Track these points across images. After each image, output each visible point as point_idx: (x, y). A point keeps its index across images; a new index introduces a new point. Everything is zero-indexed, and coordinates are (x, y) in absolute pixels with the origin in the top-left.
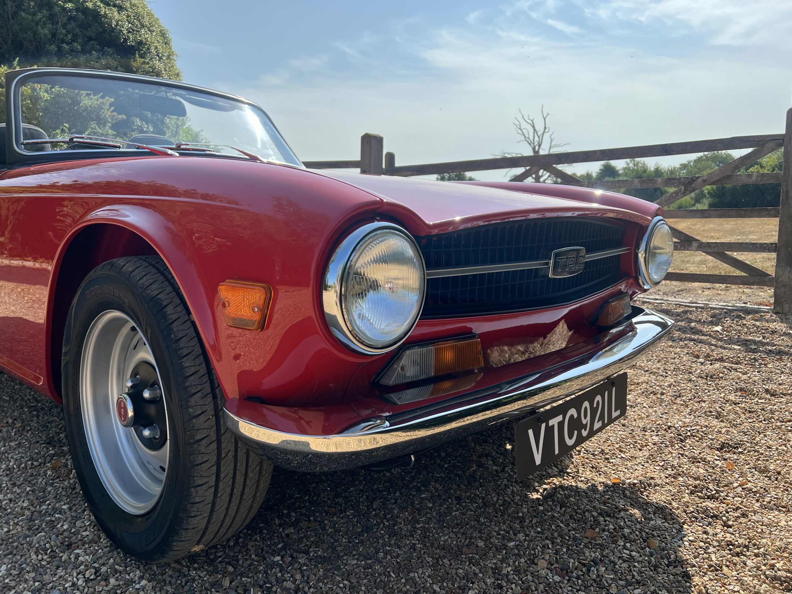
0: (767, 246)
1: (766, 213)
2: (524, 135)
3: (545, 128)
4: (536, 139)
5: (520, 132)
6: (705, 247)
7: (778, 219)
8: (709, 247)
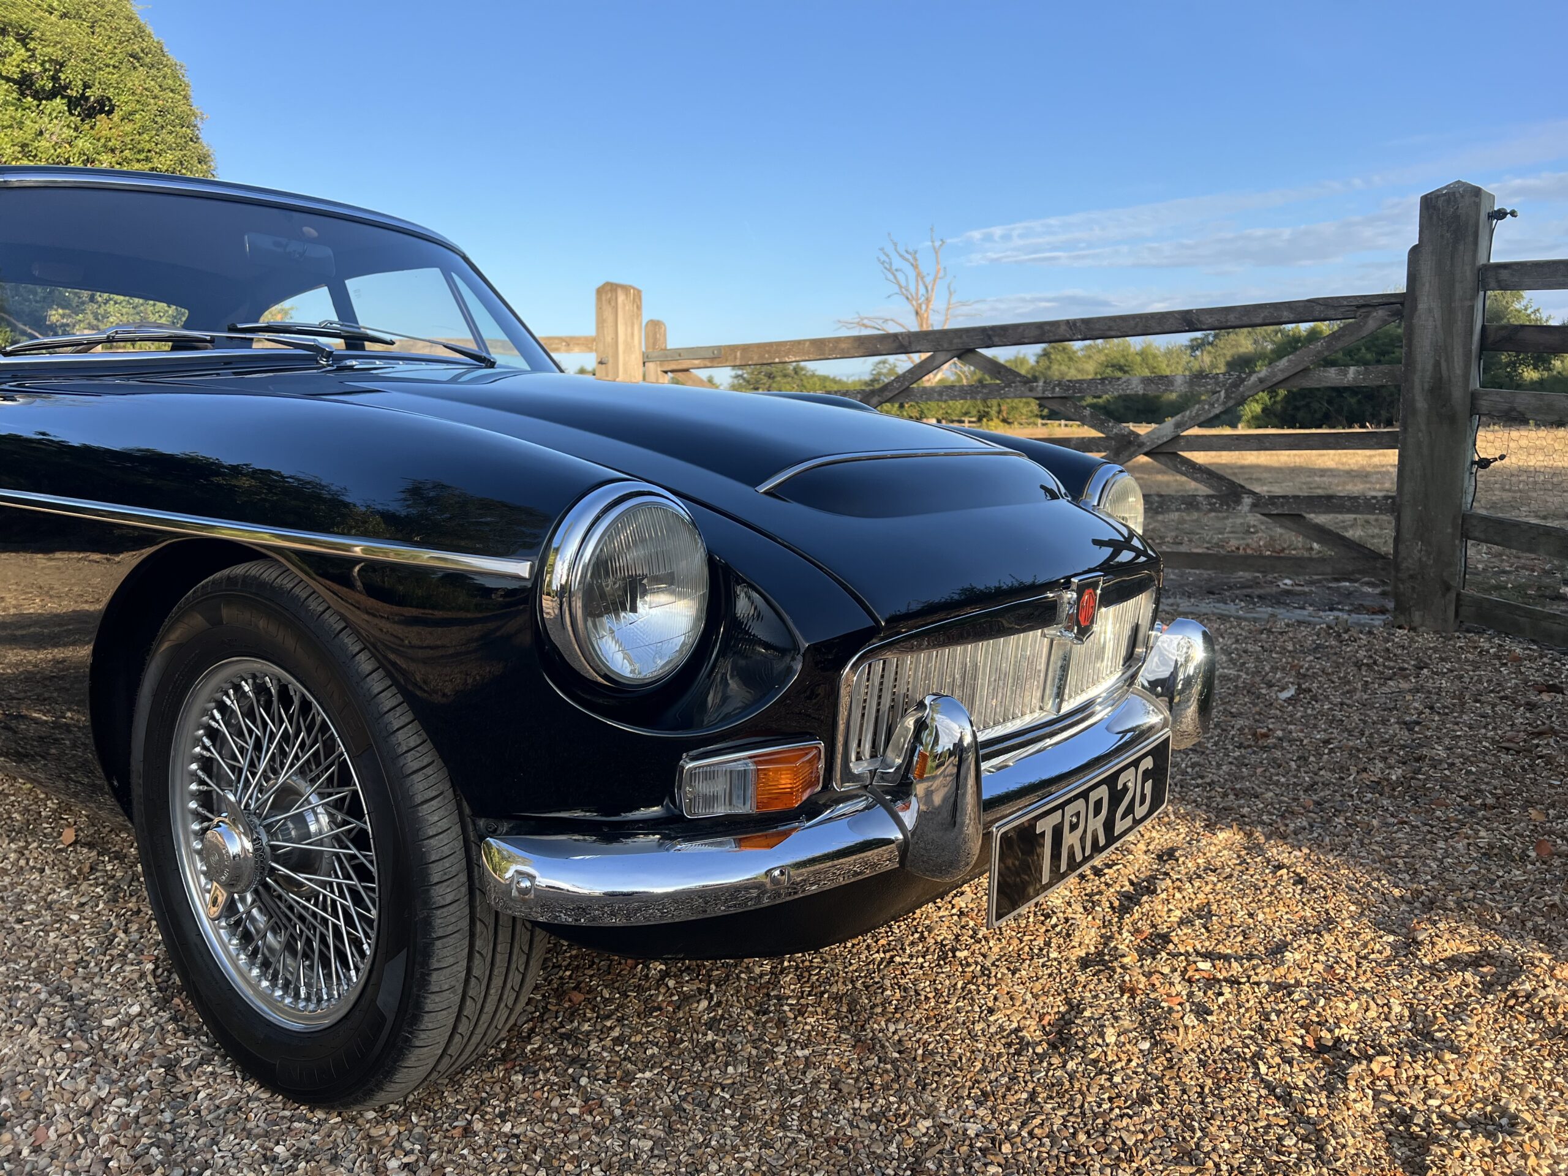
0: (1378, 501)
1: (1375, 440)
2: (898, 283)
4: (922, 290)
5: (891, 277)
6: (1266, 505)
8: (1273, 504)
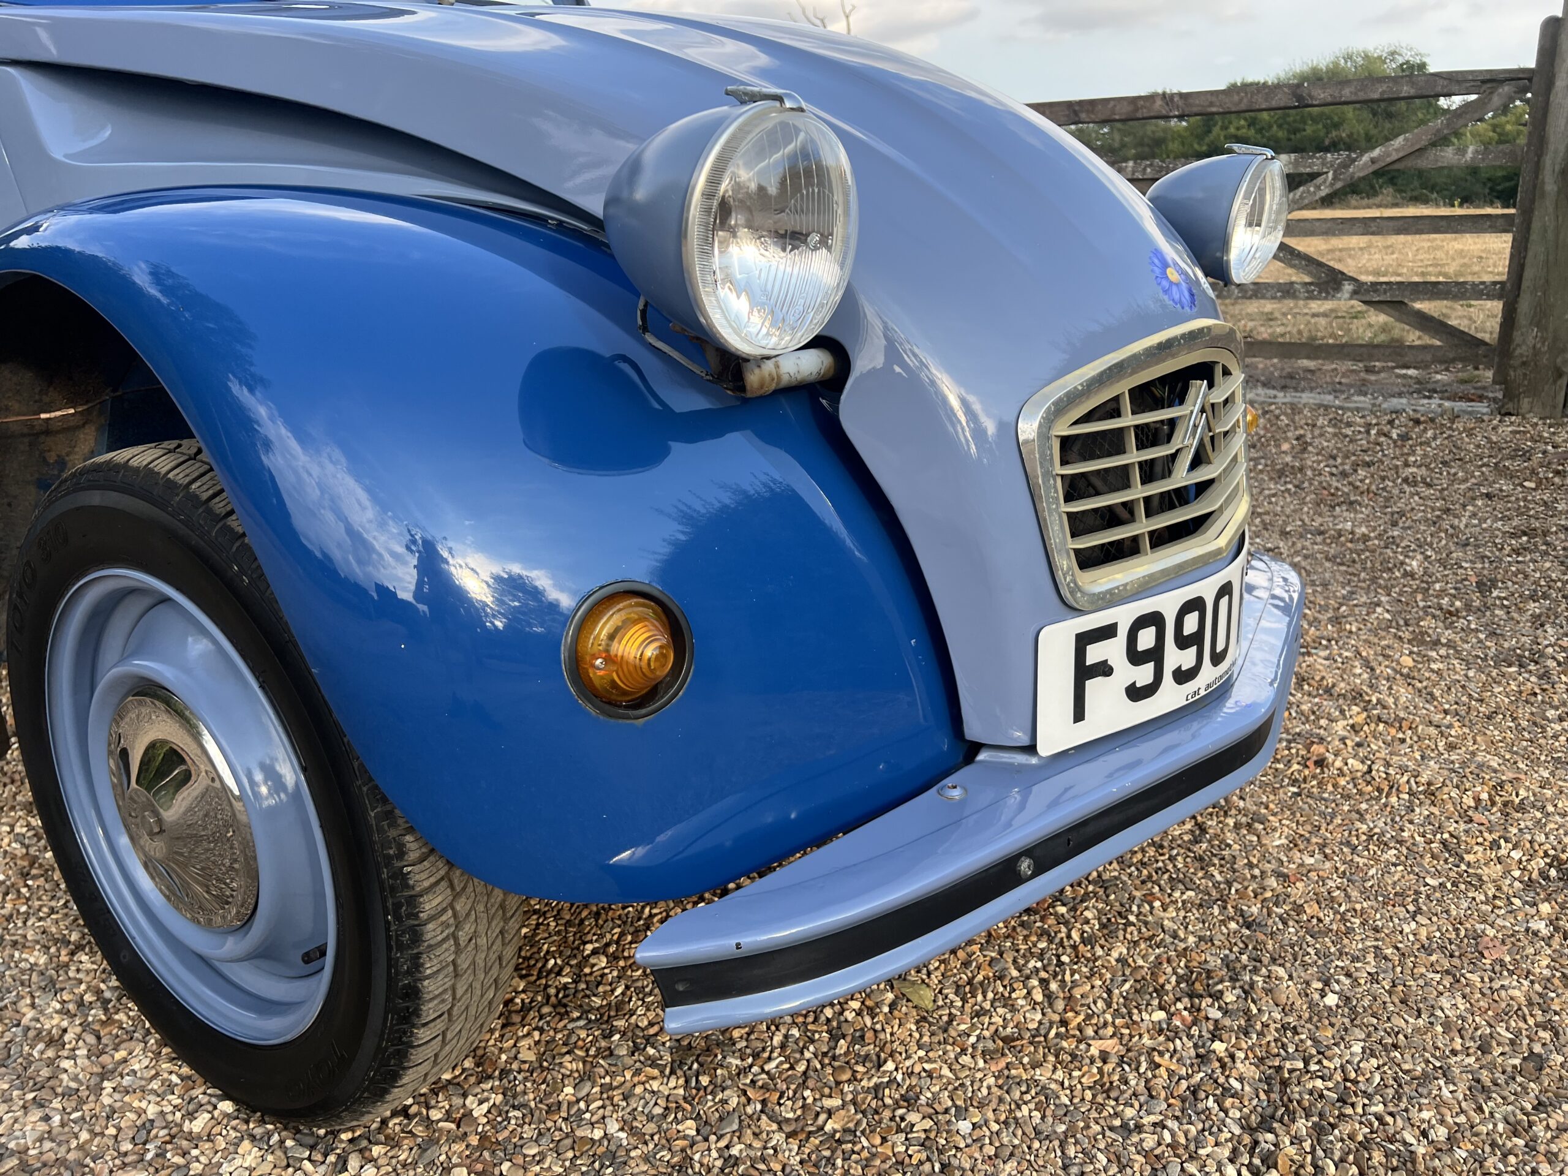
0: (1486, 287)
6: (1367, 291)
8: (1375, 291)
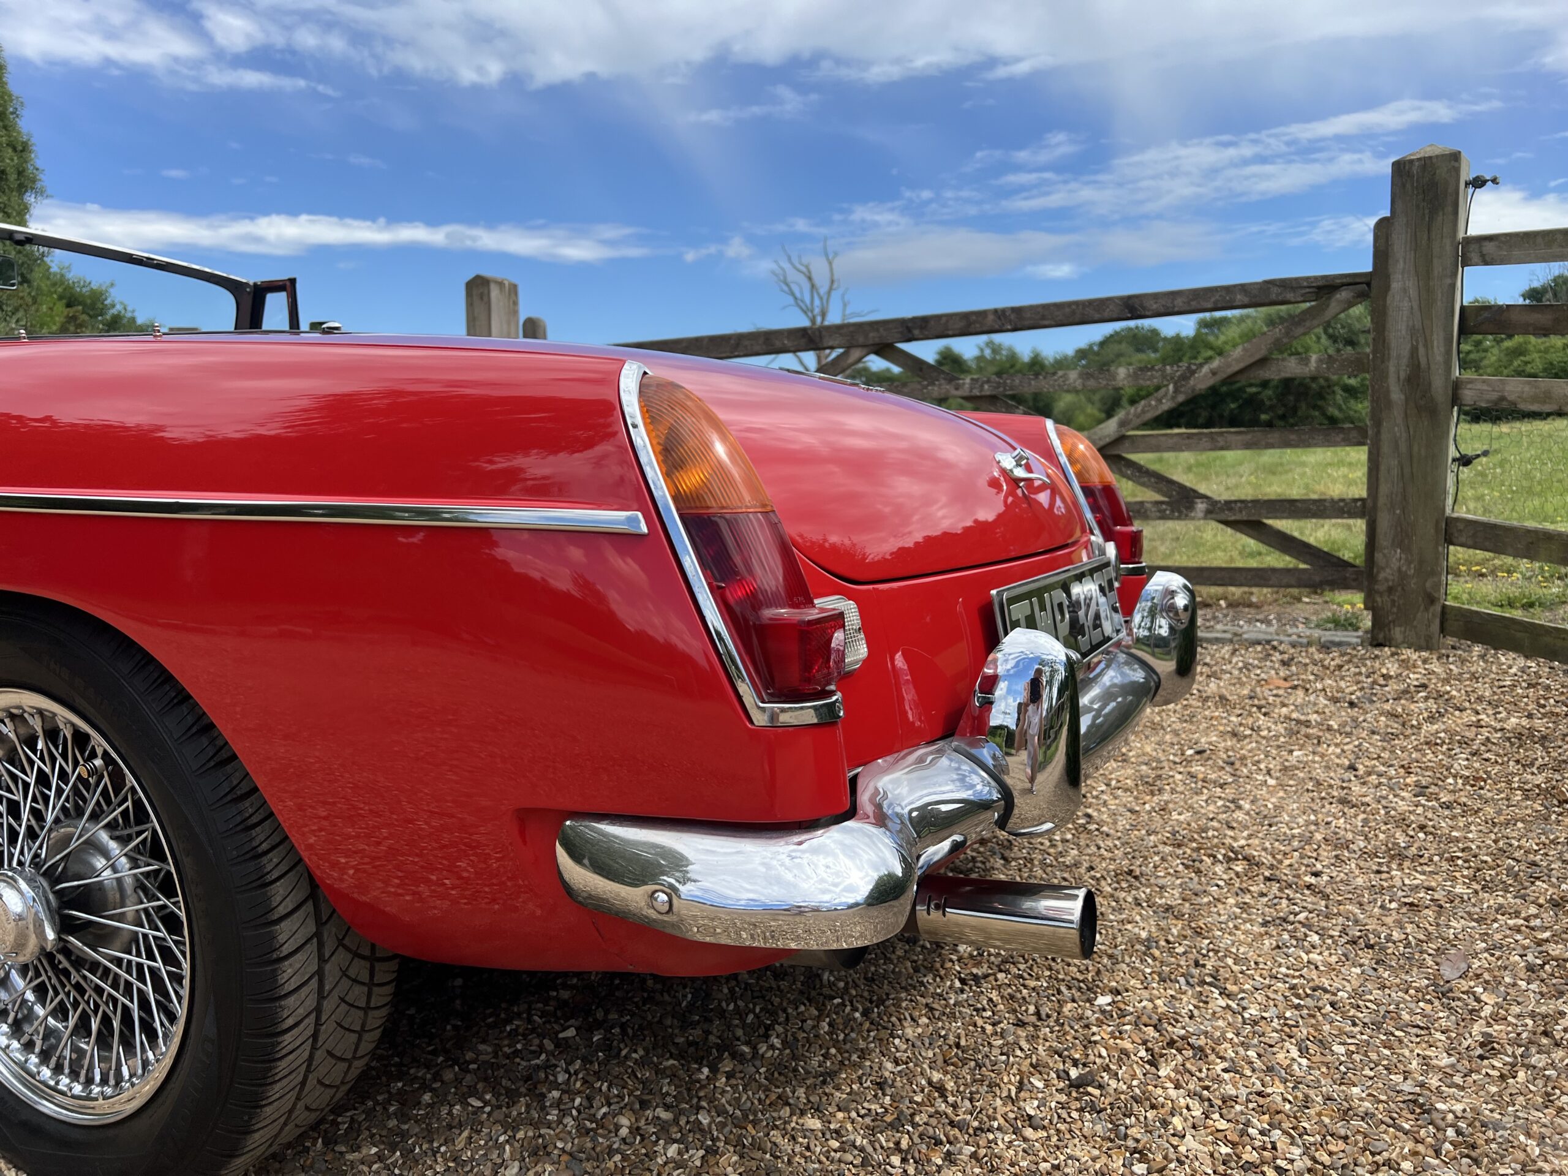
0: (1346, 504)
1: (1341, 436)
2: (792, 294)
3: (832, 282)
4: (817, 302)
5: (785, 288)
6: (1222, 510)
7: (1366, 448)
8: (1231, 509)
